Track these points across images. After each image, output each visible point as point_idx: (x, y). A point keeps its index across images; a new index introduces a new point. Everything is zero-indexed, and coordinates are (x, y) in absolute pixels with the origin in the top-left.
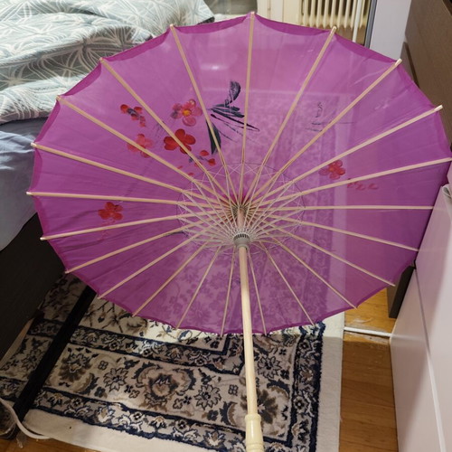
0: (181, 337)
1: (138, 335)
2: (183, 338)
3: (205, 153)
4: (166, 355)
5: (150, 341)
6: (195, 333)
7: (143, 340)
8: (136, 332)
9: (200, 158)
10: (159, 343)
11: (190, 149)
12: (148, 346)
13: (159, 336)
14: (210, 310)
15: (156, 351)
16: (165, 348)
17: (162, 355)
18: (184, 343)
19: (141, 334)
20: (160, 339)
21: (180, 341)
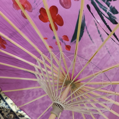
0: (19, 110)
1: (4, 97)
2: (19, 112)
3: (66, 38)
4: (7, 115)
5: (6, 104)
6: (24, 114)
7: (4, 101)
8: (5, 95)
9: (61, 40)
10: (9, 107)
11: (57, 29)
12: (4, 105)
13: (12, 104)
14: (39, 106)
15: (5, 110)
16: (9, 112)
17: (6, 114)
18: (18, 115)
19: (6, 98)
20: (10, 106)
21: (17, 112)
